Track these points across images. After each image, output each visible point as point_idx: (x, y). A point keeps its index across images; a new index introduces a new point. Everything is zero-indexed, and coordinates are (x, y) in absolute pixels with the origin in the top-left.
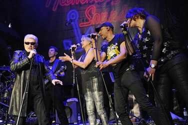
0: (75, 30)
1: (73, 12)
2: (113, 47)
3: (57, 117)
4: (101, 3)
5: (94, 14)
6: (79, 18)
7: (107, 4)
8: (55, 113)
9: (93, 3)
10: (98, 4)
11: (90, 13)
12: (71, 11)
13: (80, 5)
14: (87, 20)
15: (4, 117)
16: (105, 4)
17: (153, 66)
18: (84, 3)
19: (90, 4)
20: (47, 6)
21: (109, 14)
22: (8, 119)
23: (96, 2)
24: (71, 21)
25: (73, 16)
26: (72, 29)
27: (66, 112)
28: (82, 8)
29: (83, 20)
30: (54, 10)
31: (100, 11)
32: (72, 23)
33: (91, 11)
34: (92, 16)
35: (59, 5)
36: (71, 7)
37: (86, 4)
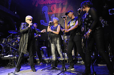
0: (46, 16)
1: (45, 7)
2: (73, 22)
3: (37, 55)
4: (58, 3)
5: (55, 8)
6: (48, 10)
7: (61, 4)
8: (36, 53)
9: (55, 3)
10: (57, 4)
11: (53, 8)
12: (44, 7)
13: (49, 4)
14: (52, 11)
15: (13, 54)
16: (60, 4)
17: (89, 32)
18: (50, 3)
19: (53, 4)
20: (33, 4)
21: (62, 9)
22: (15, 55)
23: (56, 3)
24: (44, 11)
25: (45, 9)
26: (45, 15)
27: (41, 53)
28: (49, 6)
29: (50, 11)
30: (36, 6)
31: (58, 7)
32: (45, 12)
33: (54, 7)
34: (54, 10)
35: (39, 4)
36: (44, 5)
37: (51, 4)
